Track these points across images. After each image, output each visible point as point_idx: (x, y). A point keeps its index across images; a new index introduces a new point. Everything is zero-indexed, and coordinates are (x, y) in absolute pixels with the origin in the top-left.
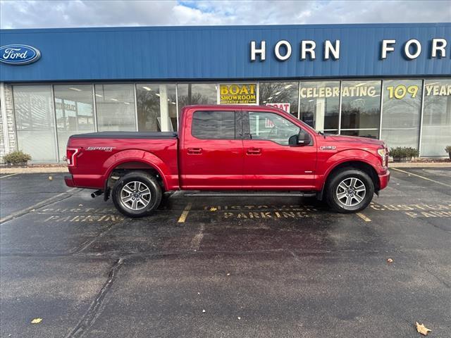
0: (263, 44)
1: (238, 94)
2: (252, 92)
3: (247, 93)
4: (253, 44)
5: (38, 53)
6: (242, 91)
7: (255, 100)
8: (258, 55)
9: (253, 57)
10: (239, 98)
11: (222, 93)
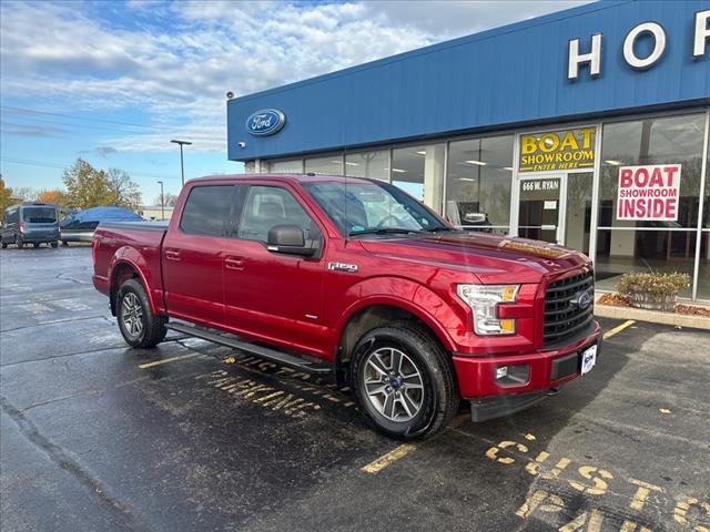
0: (597, 40)
1: (557, 150)
2: (587, 145)
3: (575, 146)
4: (574, 45)
5: (282, 117)
6: (565, 144)
7: (593, 161)
8: (584, 66)
9: (573, 73)
10: (558, 158)
11: (525, 151)
